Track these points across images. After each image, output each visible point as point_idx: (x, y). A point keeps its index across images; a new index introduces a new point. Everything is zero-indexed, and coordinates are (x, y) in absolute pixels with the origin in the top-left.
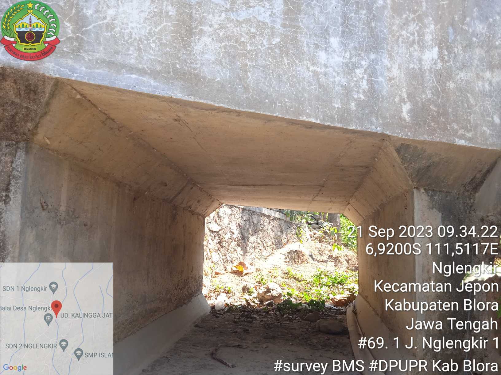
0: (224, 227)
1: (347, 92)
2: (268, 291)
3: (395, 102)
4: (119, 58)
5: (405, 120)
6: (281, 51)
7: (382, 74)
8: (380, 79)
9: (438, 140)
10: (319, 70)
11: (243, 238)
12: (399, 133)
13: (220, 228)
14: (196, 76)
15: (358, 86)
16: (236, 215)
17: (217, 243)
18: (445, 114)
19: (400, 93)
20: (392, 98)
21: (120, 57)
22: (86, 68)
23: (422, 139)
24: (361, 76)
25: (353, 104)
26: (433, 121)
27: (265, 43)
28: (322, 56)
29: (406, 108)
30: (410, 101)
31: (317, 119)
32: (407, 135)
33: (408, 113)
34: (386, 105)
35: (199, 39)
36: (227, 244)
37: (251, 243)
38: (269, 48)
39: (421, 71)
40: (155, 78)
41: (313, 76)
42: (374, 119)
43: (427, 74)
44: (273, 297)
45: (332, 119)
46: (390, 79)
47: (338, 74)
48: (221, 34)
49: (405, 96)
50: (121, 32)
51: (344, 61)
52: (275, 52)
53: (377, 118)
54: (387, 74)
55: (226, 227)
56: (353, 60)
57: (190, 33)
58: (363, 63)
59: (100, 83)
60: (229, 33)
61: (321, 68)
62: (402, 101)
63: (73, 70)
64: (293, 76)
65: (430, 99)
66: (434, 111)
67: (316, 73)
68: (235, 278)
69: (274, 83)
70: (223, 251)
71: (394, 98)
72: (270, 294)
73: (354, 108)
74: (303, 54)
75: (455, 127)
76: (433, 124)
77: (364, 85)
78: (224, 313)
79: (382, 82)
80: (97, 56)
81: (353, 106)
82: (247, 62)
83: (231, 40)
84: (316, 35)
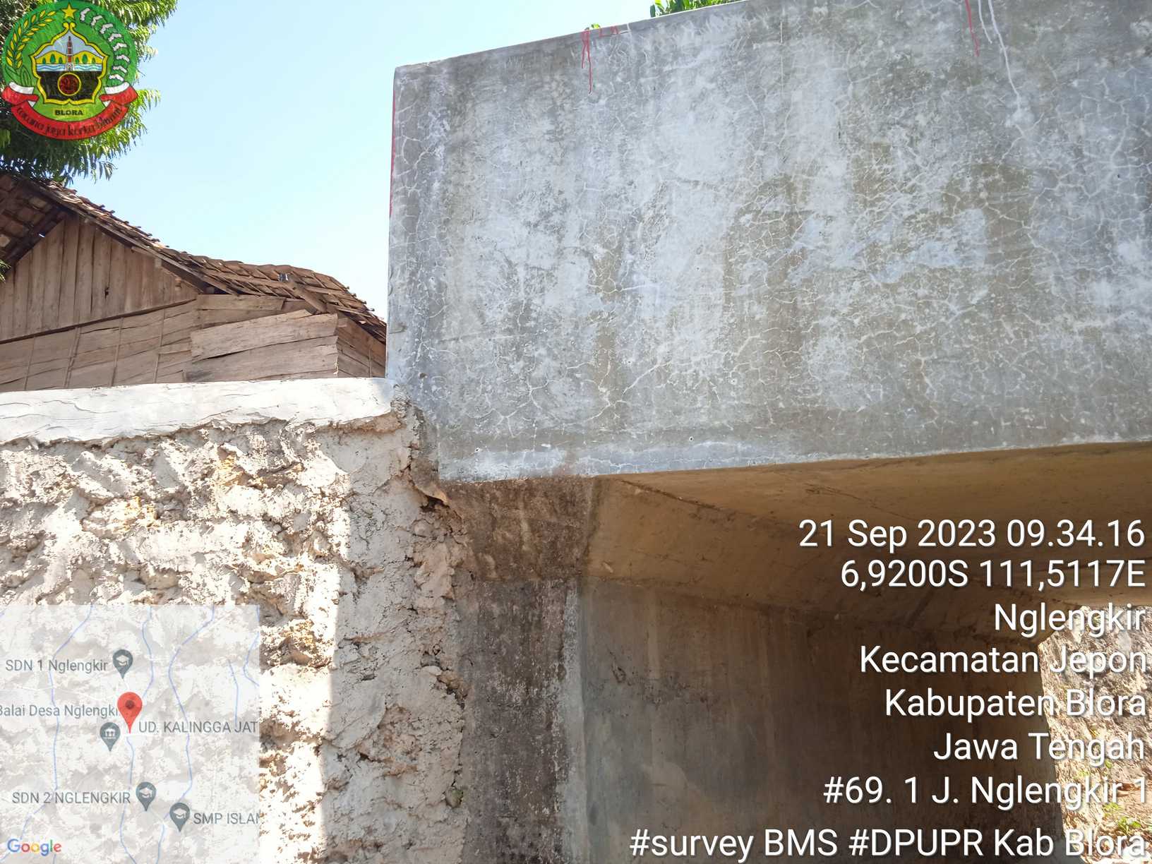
6: (995, 315)
10: (1098, 323)
14: (818, 412)
21: (683, 418)
22: (635, 450)
27: (953, 308)
28: (1100, 291)
31: (1110, 435)
35: (815, 345)
38: (964, 316)
40: (743, 438)
41: (1085, 342)
48: (857, 321)
52: (982, 320)
57: (797, 338)
61: (1103, 319)
64: (1033, 356)
67: (1091, 333)
69: (987, 381)
74: (1049, 303)
82: (919, 356)
83: (878, 327)
84: (1076, 252)
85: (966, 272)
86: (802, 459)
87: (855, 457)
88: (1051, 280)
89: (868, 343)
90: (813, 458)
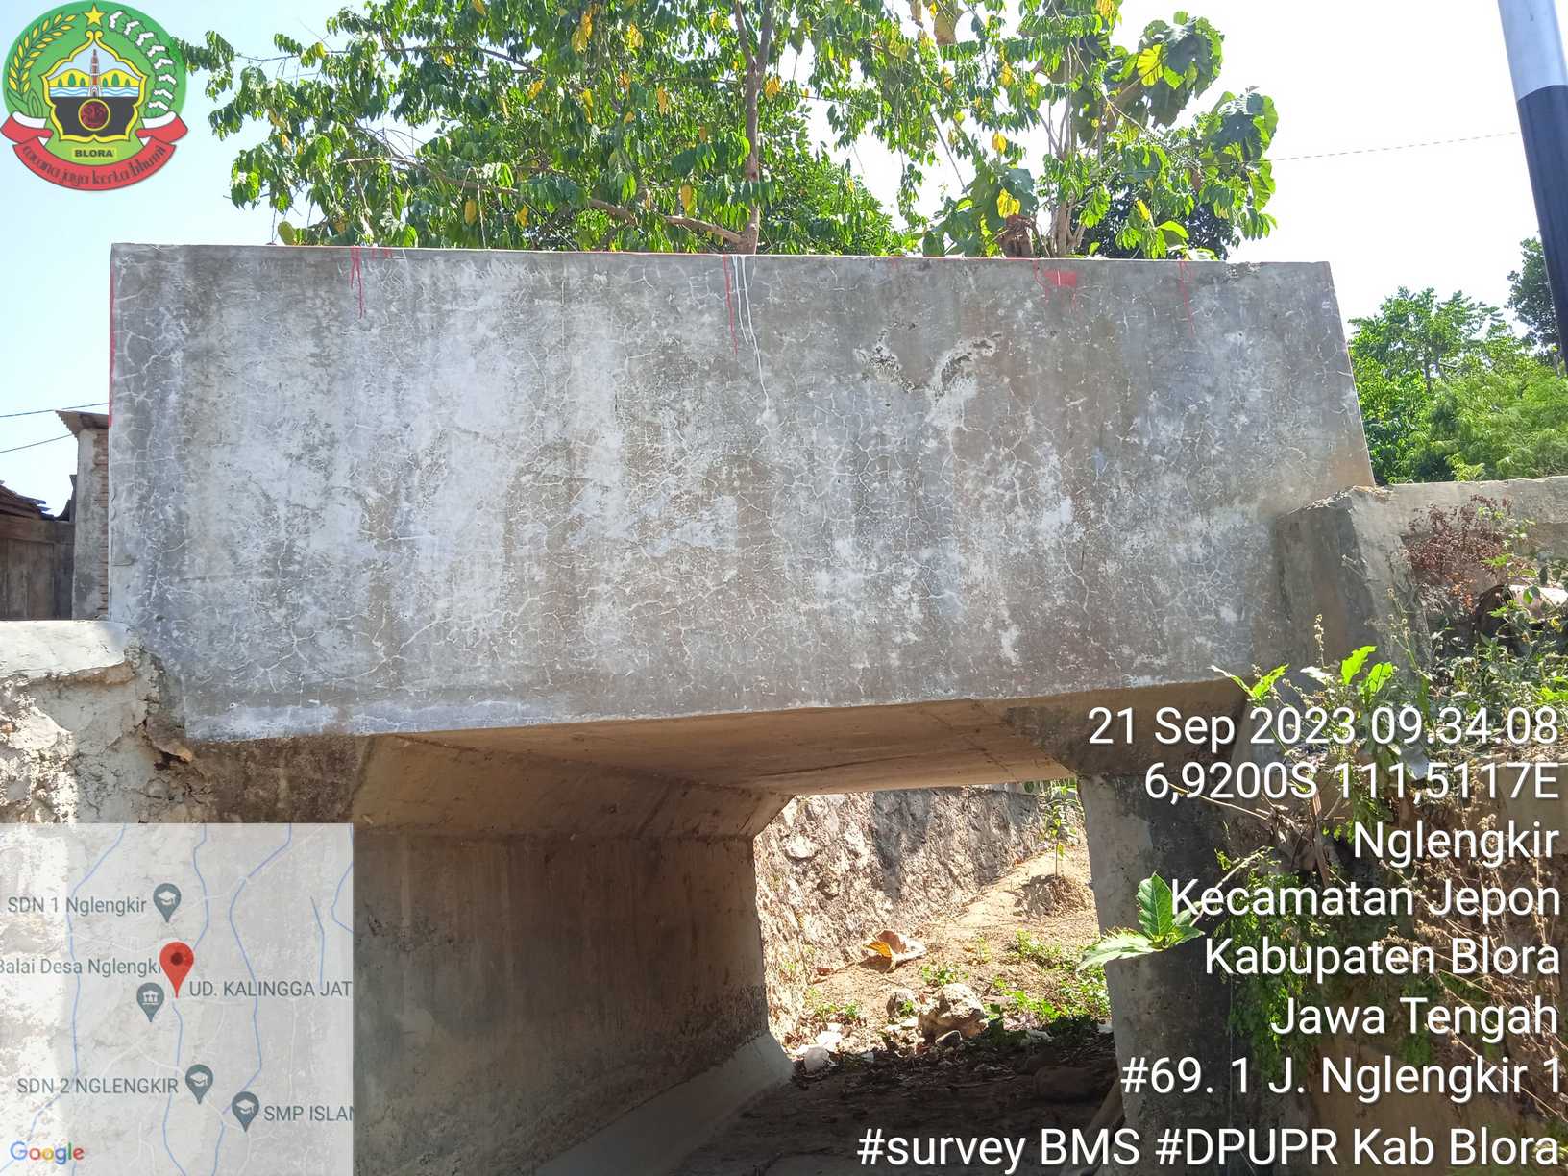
0: (828, 843)
1: (880, 635)
2: (944, 1005)
3: (984, 631)
4: (462, 679)
5: (1008, 662)
6: (742, 593)
7: (950, 584)
8: (948, 593)
9: (1086, 687)
10: (818, 607)
11: (888, 862)
12: (998, 692)
13: (815, 846)
14: (592, 675)
15: (900, 616)
16: (861, 803)
17: (813, 890)
18: (1101, 630)
19: (992, 610)
20: (977, 625)
21: (462, 676)
22: (413, 708)
23: (1049, 692)
24: (905, 597)
25: (894, 655)
26: (1072, 650)
27: (709, 584)
28: (822, 579)
29: (1009, 638)
30: (1018, 622)
31: (822, 701)
32: (1016, 691)
33: (1014, 646)
34: (964, 641)
35: (590, 610)
36: (842, 887)
37: (913, 873)
38: (717, 592)
39: (1037, 556)
40: (522, 698)
41: (808, 622)
42: (941, 676)
43: (1052, 558)
44: (957, 1022)
45: (854, 693)
46: (969, 589)
47: (858, 606)
48: (628, 590)
49: (1006, 614)
50: (460, 634)
51: (868, 577)
52: (731, 597)
53: (948, 672)
54: (961, 580)
55: (833, 841)
56: (886, 571)
57: (575, 603)
58: (907, 571)
59: (437, 728)
60: (642, 585)
61: (822, 604)
62: (1000, 625)
63: (393, 717)
64: (769, 632)
65: (1062, 608)
66: (1075, 629)
67: (813, 615)
68: (870, 978)
69: (734, 652)
70: (833, 907)
71: (982, 622)
72: (948, 1014)
73: (897, 663)
74: (783, 586)
75: (1126, 651)
76: (1072, 658)
77: (915, 613)
78: (825, 1077)
79: (951, 598)
80: (428, 683)
81: (894, 659)
82: (680, 626)
83: (646, 596)
84: (805, 544)
85: (721, 552)
86: (577, 720)
87: (623, 717)
88: (786, 566)
89: (637, 612)
90: (587, 718)
